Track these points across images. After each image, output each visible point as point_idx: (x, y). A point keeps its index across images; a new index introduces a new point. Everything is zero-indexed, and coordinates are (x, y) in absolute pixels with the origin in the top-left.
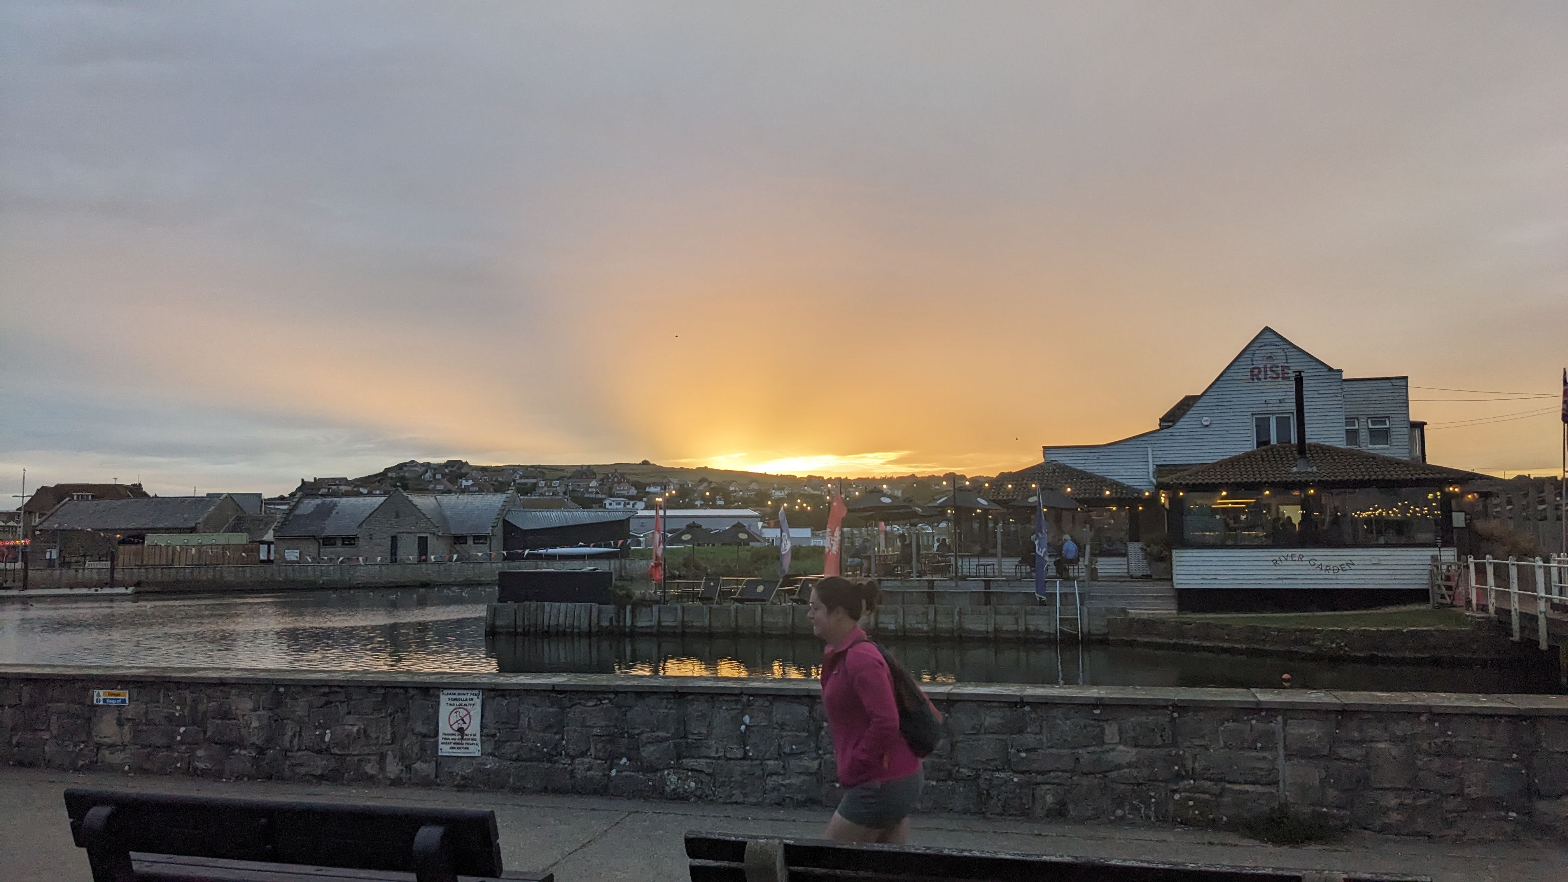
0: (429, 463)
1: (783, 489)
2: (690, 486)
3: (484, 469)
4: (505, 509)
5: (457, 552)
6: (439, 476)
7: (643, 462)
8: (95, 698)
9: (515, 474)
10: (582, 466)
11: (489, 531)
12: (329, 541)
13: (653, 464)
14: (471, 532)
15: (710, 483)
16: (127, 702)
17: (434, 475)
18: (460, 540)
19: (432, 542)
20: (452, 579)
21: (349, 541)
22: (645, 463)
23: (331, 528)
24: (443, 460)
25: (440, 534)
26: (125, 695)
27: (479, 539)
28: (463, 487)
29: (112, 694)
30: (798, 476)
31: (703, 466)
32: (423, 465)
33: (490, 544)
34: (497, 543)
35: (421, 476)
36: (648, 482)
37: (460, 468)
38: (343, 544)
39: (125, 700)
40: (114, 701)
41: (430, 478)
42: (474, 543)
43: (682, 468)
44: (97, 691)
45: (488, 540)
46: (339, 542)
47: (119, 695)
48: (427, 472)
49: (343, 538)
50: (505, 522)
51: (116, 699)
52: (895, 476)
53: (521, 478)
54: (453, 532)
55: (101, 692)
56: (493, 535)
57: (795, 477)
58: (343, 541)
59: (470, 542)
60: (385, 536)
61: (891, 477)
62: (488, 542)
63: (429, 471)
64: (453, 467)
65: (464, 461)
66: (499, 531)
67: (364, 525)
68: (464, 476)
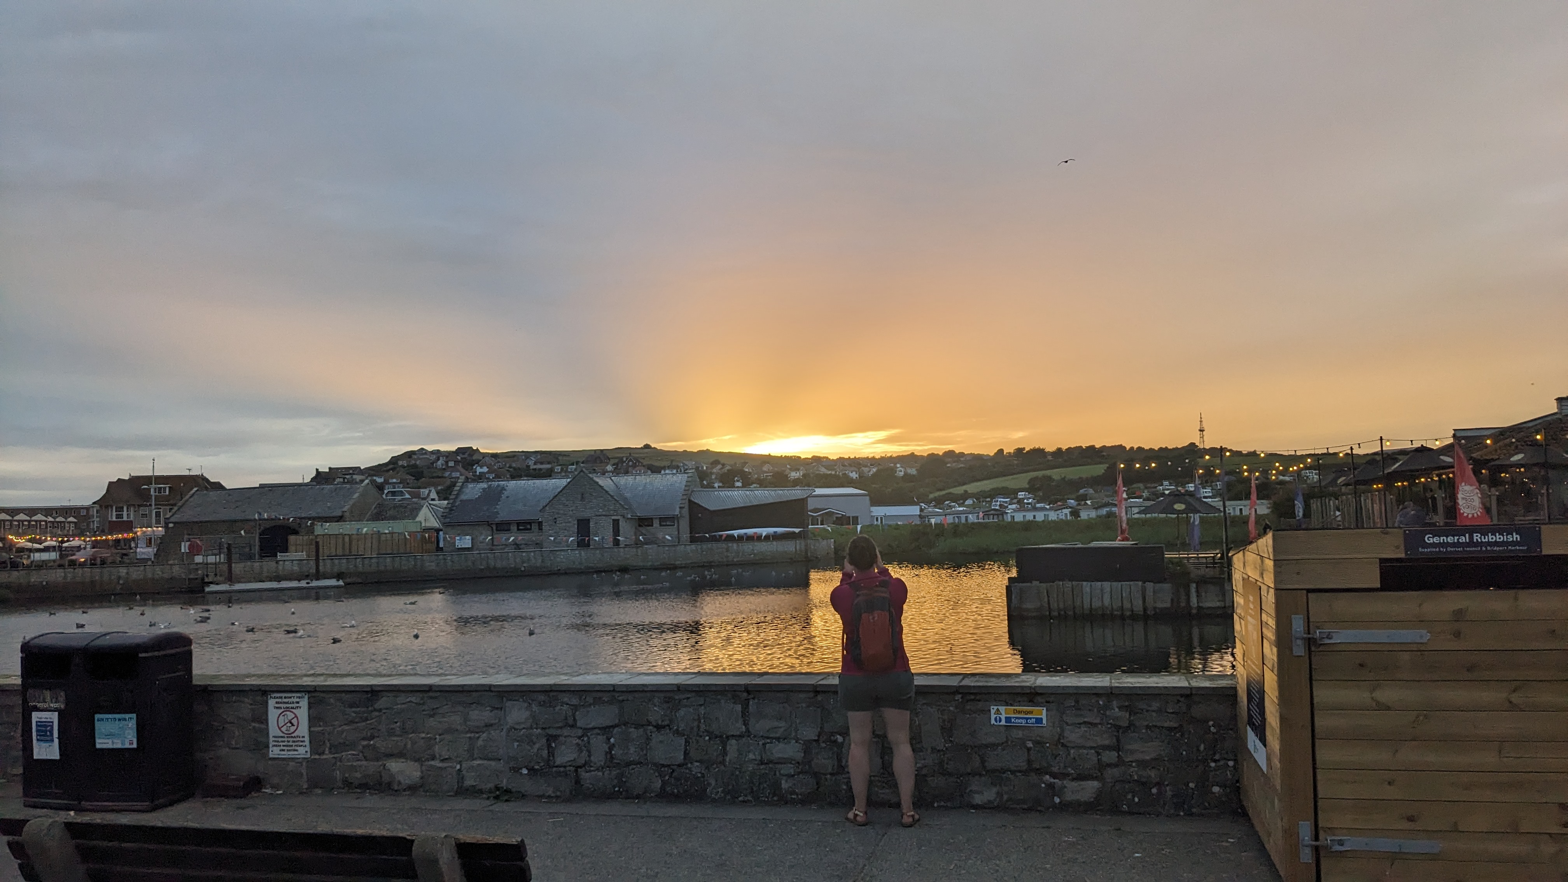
0: (438, 451)
1: (798, 470)
2: (705, 468)
3: (495, 456)
4: (688, 490)
5: (642, 534)
6: (451, 464)
7: (645, 446)
8: (993, 717)
9: (528, 460)
10: (595, 451)
11: (677, 512)
12: (503, 527)
13: (655, 448)
14: (658, 514)
15: (723, 465)
16: (1044, 721)
17: (447, 462)
18: (644, 522)
19: (622, 524)
20: (650, 564)
21: (524, 525)
22: (647, 446)
23: (503, 513)
24: (453, 448)
25: (629, 516)
26: (1042, 713)
27: (667, 520)
28: (478, 474)
29: (1020, 712)
30: (803, 457)
31: (705, 449)
32: (432, 452)
33: (678, 526)
34: (685, 524)
35: (432, 464)
36: (662, 465)
37: (471, 455)
38: (518, 529)
39: (1041, 719)
40: (1024, 721)
41: (442, 465)
42: (661, 525)
43: (685, 451)
44: (996, 708)
45: (676, 522)
46: (514, 528)
47: (1031, 712)
48: (438, 459)
49: (517, 523)
50: (690, 501)
51: (1027, 719)
52: (894, 455)
53: (535, 464)
54: (638, 515)
55: (1002, 709)
56: (681, 516)
57: (799, 457)
58: (518, 527)
59: (656, 523)
60: (570, 520)
61: (891, 456)
62: (676, 525)
63: (441, 458)
64: (464, 454)
65: (475, 448)
66: (686, 512)
67: (547, 508)
68: (477, 462)
